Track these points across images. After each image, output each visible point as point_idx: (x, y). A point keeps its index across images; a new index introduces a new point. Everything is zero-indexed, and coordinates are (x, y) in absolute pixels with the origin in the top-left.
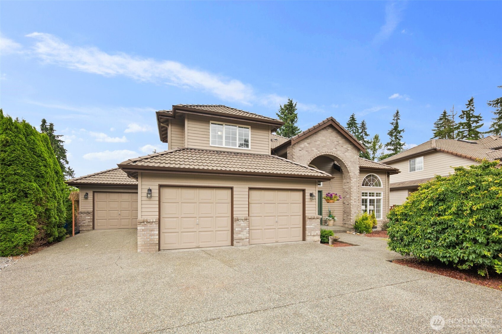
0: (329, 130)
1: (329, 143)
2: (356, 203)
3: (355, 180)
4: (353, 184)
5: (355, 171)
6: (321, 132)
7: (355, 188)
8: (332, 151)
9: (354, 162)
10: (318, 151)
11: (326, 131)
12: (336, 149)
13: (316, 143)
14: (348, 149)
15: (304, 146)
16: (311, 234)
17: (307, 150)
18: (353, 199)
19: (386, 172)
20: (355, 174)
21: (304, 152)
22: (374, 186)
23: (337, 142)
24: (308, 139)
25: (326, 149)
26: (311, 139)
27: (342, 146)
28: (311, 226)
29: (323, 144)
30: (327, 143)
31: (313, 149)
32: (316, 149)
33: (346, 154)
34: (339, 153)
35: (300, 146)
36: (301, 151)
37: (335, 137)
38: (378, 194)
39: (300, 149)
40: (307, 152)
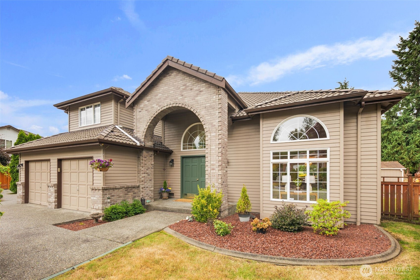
0: (173, 74)
1: (172, 92)
2: (214, 171)
3: (214, 134)
4: (209, 141)
5: (213, 121)
6: (163, 81)
7: (214, 147)
8: (177, 100)
9: (210, 107)
10: (159, 106)
11: (169, 77)
12: (182, 96)
13: (157, 97)
14: (201, 89)
15: (144, 105)
16: (93, 207)
17: (146, 109)
18: (209, 165)
19: (342, 105)
20: (213, 126)
21: (144, 112)
22: (307, 138)
23: (184, 86)
24: (148, 96)
25: (169, 100)
26: (151, 95)
27: (191, 90)
28: (95, 198)
29: (165, 95)
30: (170, 92)
31: (153, 105)
32: (157, 105)
33: (198, 98)
34: (186, 101)
35: (140, 106)
36: (140, 113)
37: (182, 80)
38: (323, 153)
39: (140, 110)
40: (146, 112)
